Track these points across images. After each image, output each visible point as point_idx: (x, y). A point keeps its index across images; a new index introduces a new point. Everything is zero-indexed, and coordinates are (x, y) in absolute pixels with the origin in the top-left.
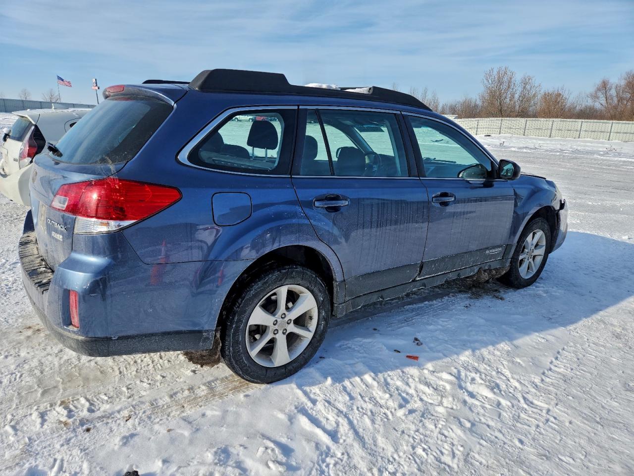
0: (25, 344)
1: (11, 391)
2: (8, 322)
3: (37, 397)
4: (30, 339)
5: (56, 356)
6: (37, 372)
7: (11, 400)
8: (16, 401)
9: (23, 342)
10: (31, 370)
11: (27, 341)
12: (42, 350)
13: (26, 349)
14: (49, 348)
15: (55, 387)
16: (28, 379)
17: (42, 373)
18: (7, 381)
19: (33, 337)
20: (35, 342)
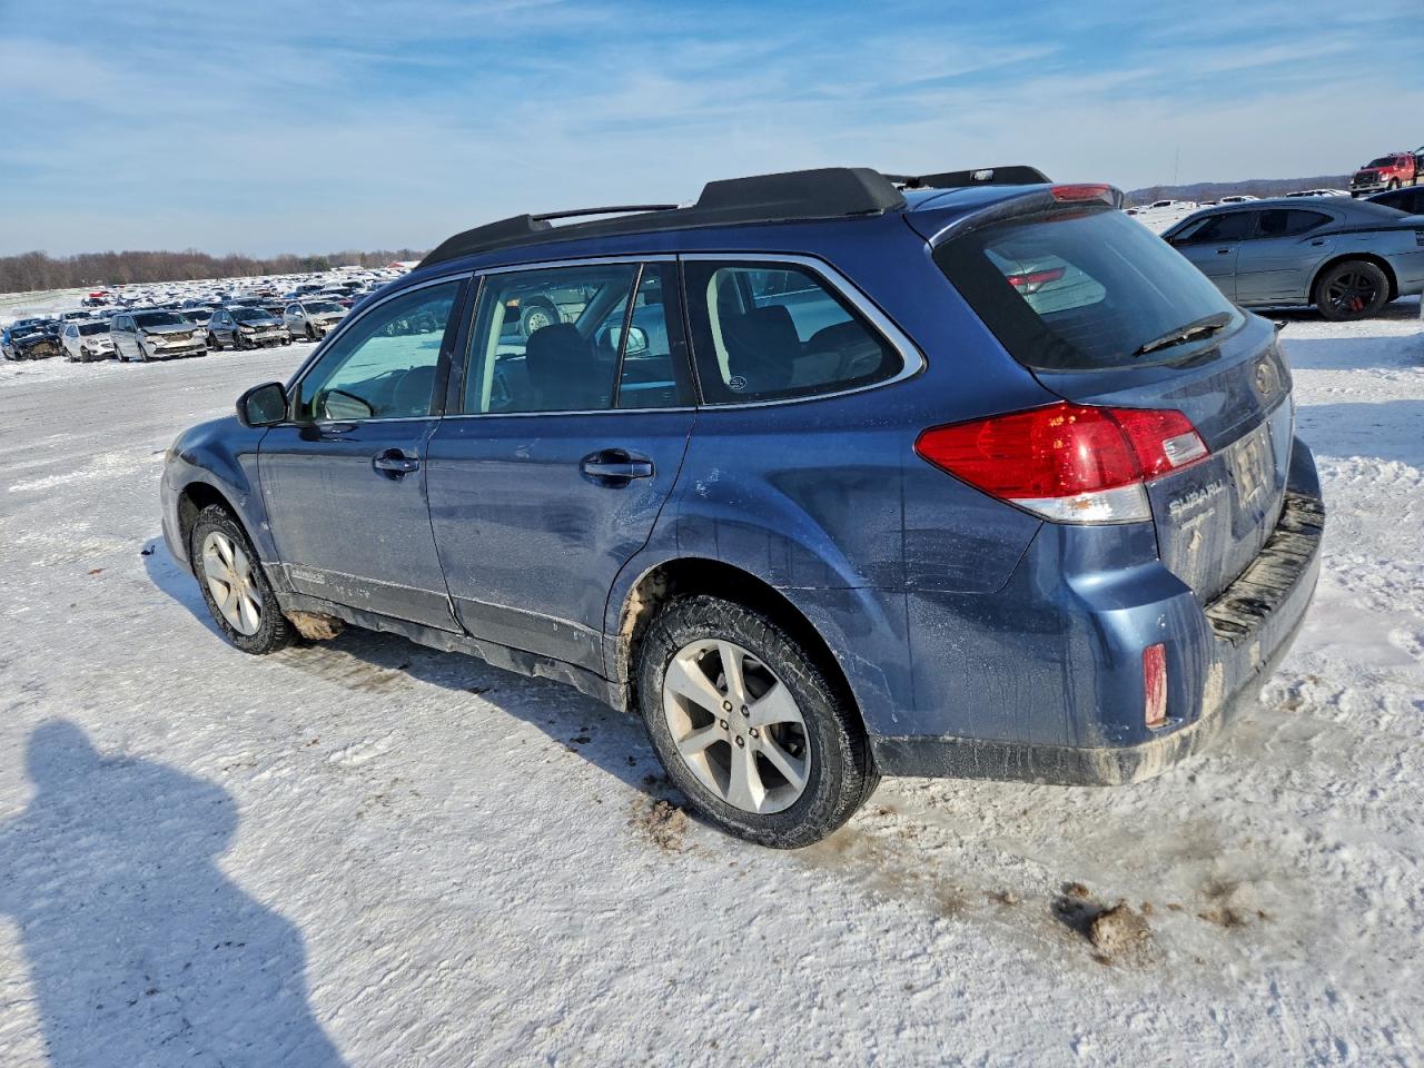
0: (1276, 864)
1: (1361, 768)
2: (1273, 988)
3: (1324, 737)
4: (1256, 872)
5: (1237, 794)
6: (1296, 777)
7: (1368, 753)
8: (1361, 749)
9: (1279, 874)
10: (1306, 787)
11: (1266, 872)
12: (1253, 822)
13: (1284, 847)
14: (1235, 821)
15: (1284, 741)
16: (1320, 774)
17: (1289, 774)
18: (1359, 788)
19: (1246, 876)
20: (1251, 857)
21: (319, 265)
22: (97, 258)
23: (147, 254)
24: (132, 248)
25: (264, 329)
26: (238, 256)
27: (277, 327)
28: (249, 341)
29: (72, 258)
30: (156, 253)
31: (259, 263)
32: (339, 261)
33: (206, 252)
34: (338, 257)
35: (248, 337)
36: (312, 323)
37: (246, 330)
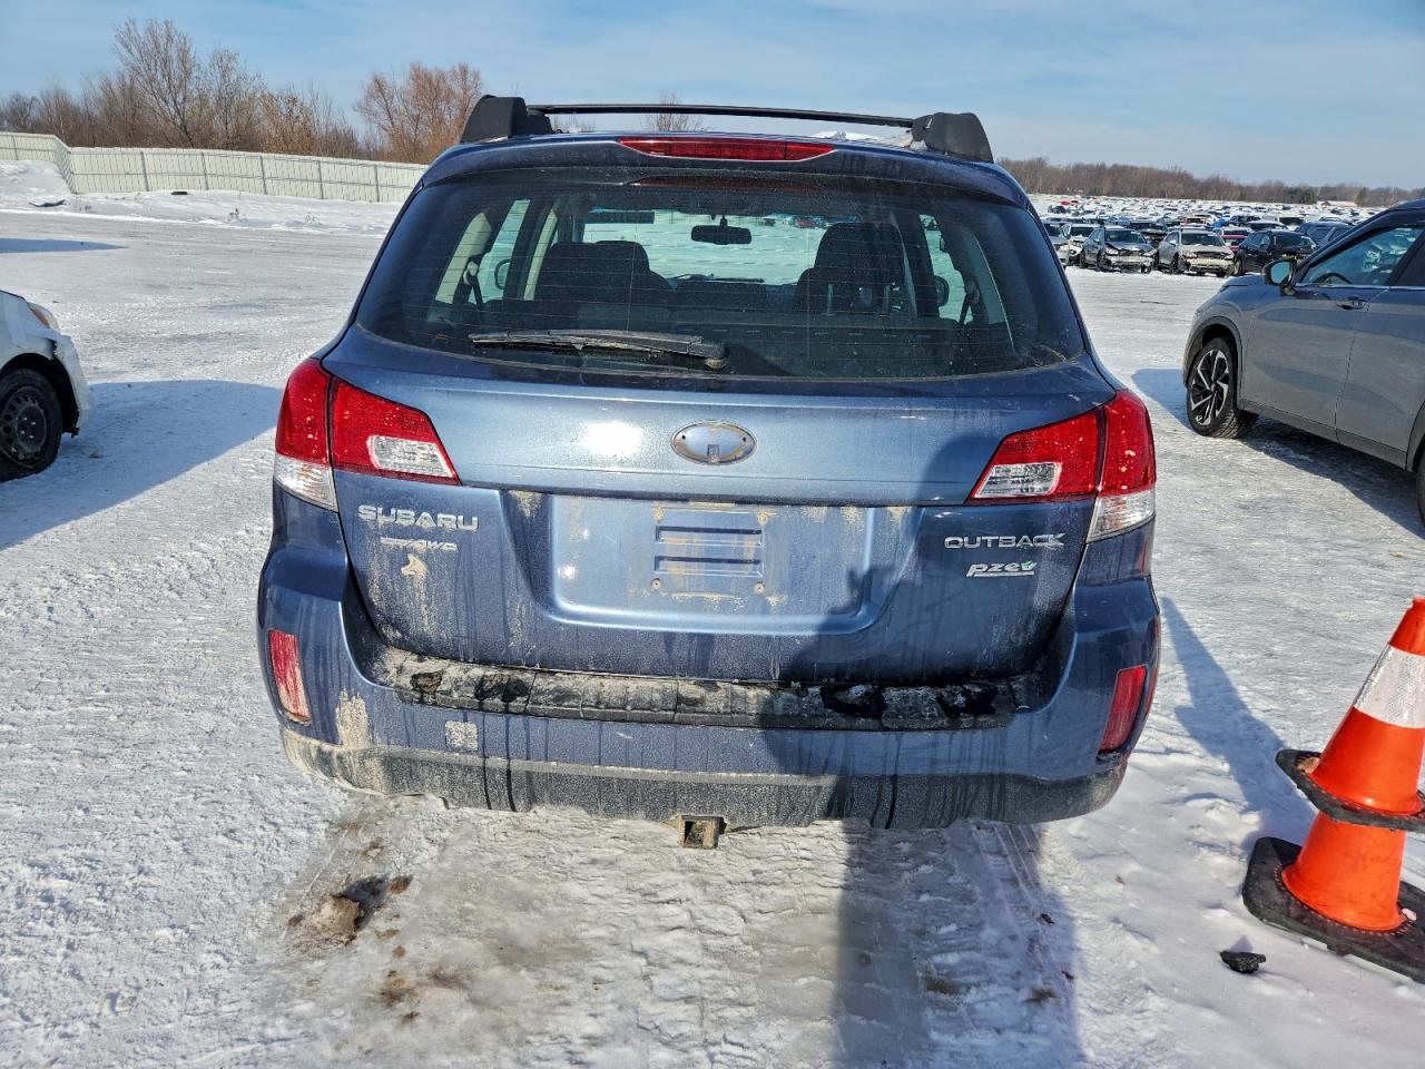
21: (1305, 196)
22: (1089, 169)
23: (1133, 168)
24: (1122, 162)
25: (1129, 253)
26: (1221, 176)
27: (1142, 253)
28: (1109, 262)
29: (1069, 166)
30: (1143, 169)
31: (1240, 188)
32: (1329, 194)
33: (1189, 171)
34: (1334, 189)
35: (1109, 258)
36: (1181, 254)
37: (1111, 251)
